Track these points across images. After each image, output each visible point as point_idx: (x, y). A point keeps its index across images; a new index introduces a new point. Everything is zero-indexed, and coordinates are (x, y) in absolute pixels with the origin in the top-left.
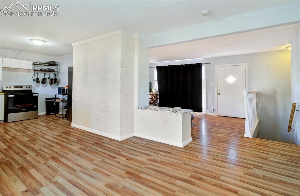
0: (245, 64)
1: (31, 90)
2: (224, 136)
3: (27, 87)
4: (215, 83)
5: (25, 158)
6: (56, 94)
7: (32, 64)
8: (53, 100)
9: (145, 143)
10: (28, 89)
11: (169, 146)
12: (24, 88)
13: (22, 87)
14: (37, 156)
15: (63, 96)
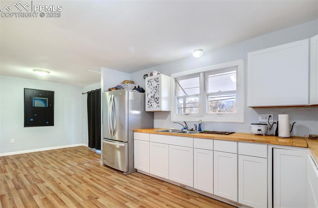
5: (69, 182)
14: (60, 184)
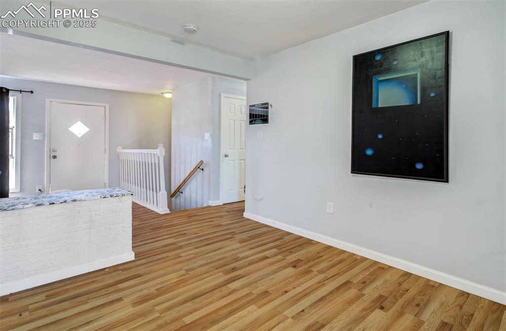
0: (104, 105)
2: (139, 222)
4: (44, 136)
9: (43, 296)
11: (106, 270)
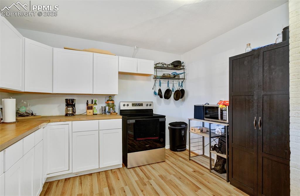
1: (152, 109)
3: (147, 105)
6: (190, 118)
7: (153, 66)
8: (181, 126)
10: (149, 108)
12: (144, 107)
13: (141, 105)
15: (210, 124)
